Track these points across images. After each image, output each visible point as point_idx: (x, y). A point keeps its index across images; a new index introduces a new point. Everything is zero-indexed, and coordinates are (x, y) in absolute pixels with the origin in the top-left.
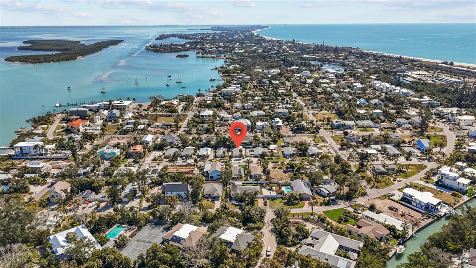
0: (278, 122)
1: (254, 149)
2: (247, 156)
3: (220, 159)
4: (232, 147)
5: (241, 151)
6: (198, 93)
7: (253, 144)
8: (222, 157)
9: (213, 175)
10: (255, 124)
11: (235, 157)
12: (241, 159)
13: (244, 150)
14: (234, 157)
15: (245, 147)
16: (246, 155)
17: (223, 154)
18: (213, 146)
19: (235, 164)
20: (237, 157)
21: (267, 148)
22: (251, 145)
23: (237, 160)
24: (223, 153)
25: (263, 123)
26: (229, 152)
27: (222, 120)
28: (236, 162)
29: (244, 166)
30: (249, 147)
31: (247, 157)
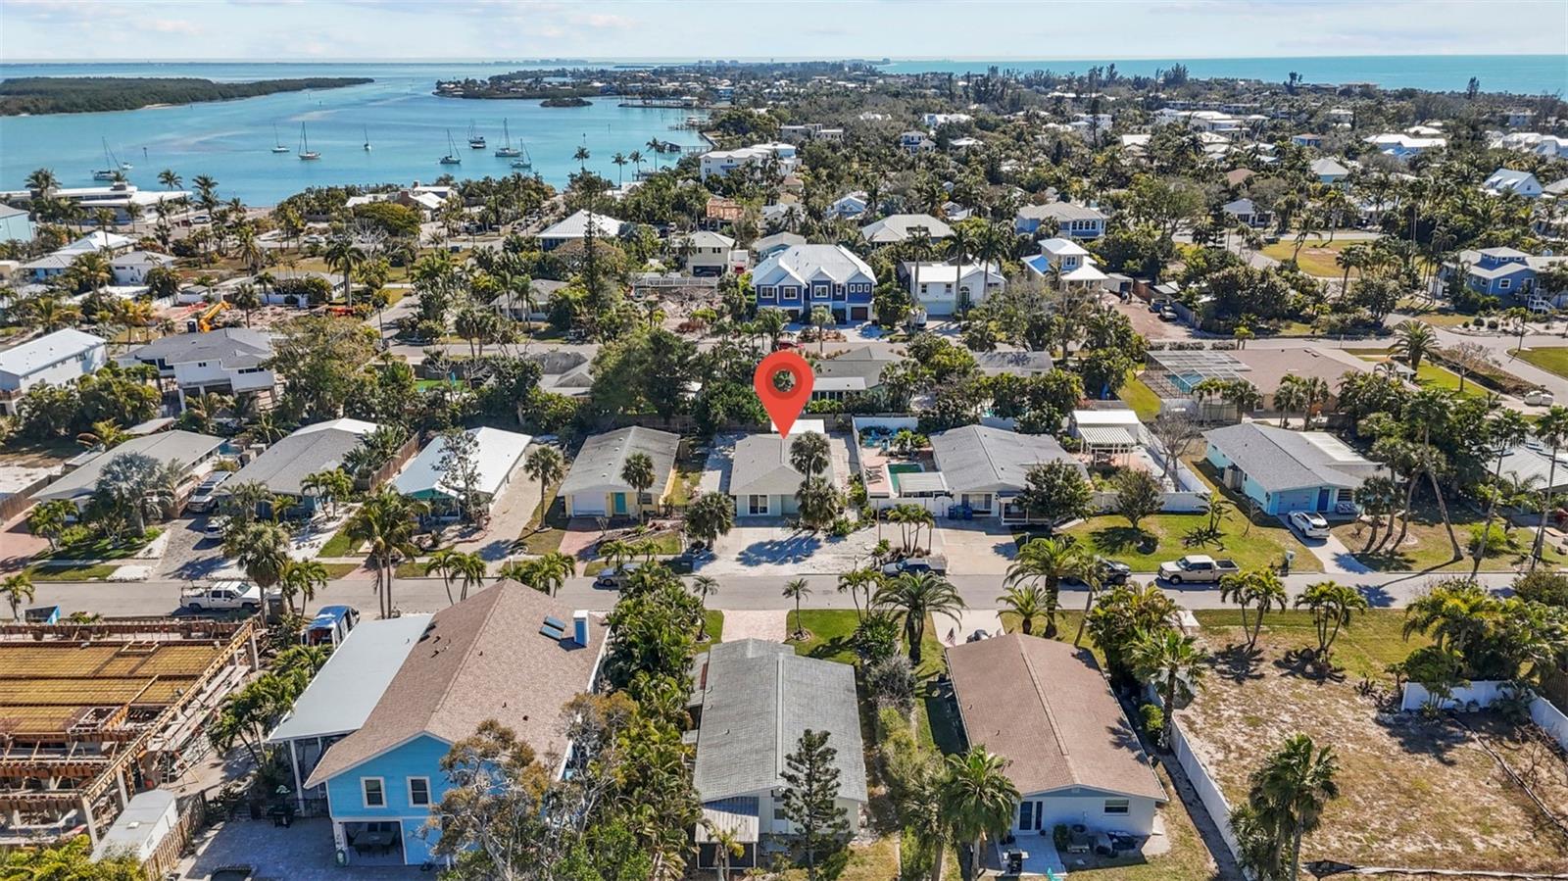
0: (1073, 262)
1: (937, 443)
2: (873, 504)
3: (594, 536)
4: (724, 431)
5: (809, 455)
6: (578, 172)
7: (916, 403)
8: (618, 521)
9: (397, 807)
10: (905, 281)
11: (757, 514)
12: (814, 545)
13: (838, 447)
14: (745, 522)
15: (841, 431)
16: (860, 500)
17: (631, 492)
18: (558, 419)
19: (752, 597)
20: (772, 522)
21: (1052, 428)
22: (898, 407)
23: (776, 553)
24: (627, 475)
25: (966, 270)
26: (700, 468)
27: (680, 266)
28: (766, 569)
29: (849, 630)
30: (883, 432)
31: (882, 516)
